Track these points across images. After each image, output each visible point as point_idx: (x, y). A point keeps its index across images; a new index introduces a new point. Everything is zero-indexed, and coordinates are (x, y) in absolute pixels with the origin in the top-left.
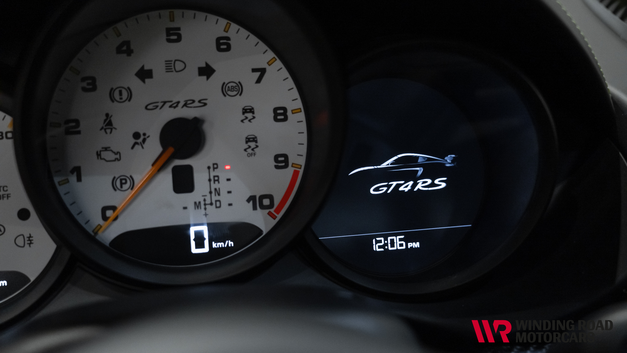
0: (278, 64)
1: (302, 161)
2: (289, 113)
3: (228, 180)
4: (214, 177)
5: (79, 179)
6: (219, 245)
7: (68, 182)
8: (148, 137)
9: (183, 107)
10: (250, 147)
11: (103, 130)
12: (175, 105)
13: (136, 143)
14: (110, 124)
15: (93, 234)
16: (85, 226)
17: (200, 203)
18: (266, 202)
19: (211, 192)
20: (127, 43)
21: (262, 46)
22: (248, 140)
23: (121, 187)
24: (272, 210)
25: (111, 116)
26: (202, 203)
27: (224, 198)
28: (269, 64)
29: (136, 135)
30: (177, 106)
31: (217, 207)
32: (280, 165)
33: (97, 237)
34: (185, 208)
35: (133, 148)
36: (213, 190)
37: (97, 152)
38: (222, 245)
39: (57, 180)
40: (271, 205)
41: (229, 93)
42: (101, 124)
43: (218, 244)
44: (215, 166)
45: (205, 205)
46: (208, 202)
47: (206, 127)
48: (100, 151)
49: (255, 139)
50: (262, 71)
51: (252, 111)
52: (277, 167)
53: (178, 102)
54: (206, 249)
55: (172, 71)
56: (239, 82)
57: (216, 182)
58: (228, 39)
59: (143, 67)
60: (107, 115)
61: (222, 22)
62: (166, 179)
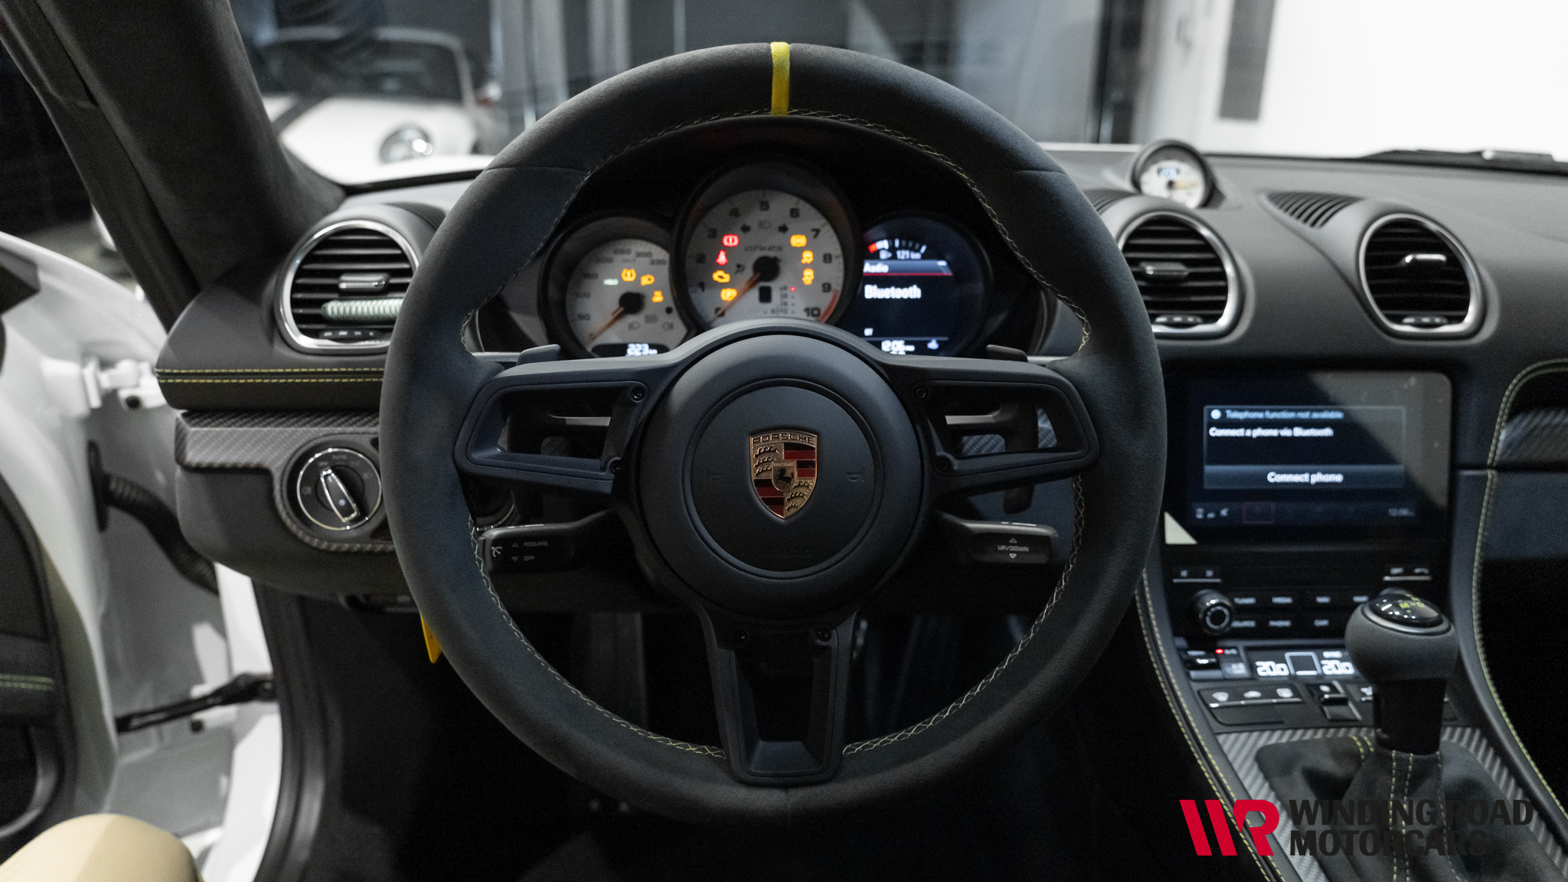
0: (828, 227)
1: (839, 288)
2: (836, 258)
3: (793, 297)
4: (784, 294)
5: (703, 289)
7: (697, 292)
8: (746, 267)
9: (767, 250)
12: (762, 249)
13: (738, 271)
17: (774, 310)
18: (816, 312)
19: (781, 304)
20: (737, 210)
21: (819, 215)
24: (819, 318)
26: (776, 310)
27: (790, 308)
28: (823, 226)
29: (739, 266)
30: (764, 249)
31: (785, 313)
32: (826, 289)
34: (765, 312)
35: (736, 274)
36: (783, 303)
39: (690, 290)
40: (818, 315)
44: (785, 288)
45: (778, 311)
46: (780, 309)
47: (782, 266)
50: (817, 231)
52: (822, 292)
53: (765, 247)
55: (763, 228)
57: (785, 298)
58: (798, 210)
59: (745, 225)
61: (795, 199)
62: (755, 294)
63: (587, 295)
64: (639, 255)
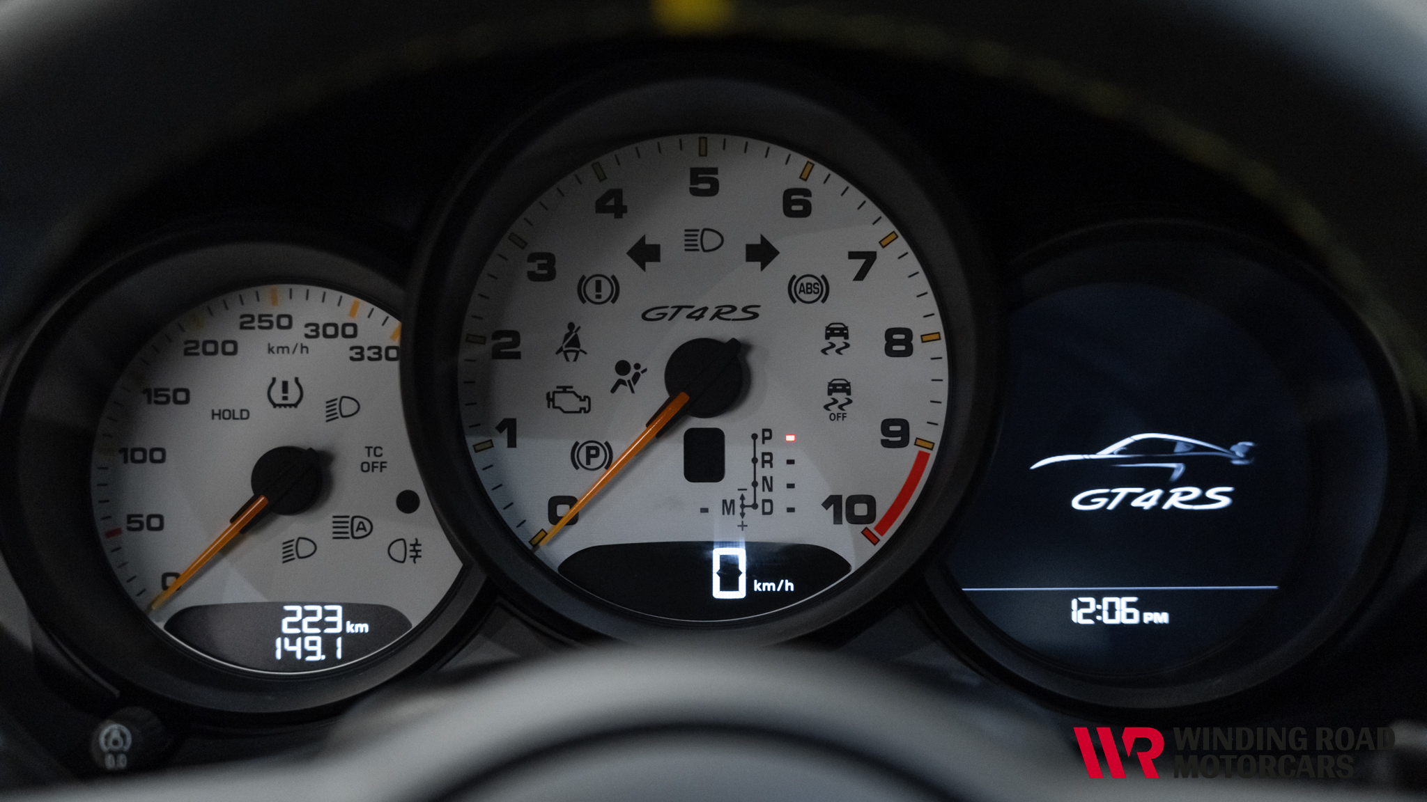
0: (901, 244)
1: (935, 436)
2: (916, 341)
3: (791, 462)
4: (764, 454)
5: (512, 443)
6: (766, 587)
7: (492, 446)
8: (645, 371)
9: (712, 319)
10: (835, 401)
11: (562, 353)
12: (698, 315)
13: (620, 382)
14: (575, 342)
15: (530, 547)
16: (517, 532)
17: (733, 502)
18: (861, 509)
19: (755, 484)
20: (617, 194)
21: (872, 210)
22: (833, 388)
23: (588, 462)
24: (871, 527)
25: (579, 328)
26: (738, 503)
27: (780, 496)
28: (884, 244)
29: (622, 367)
30: (701, 316)
31: (764, 513)
32: (891, 439)
33: (537, 553)
34: (704, 510)
35: (613, 390)
36: (760, 480)
37: (548, 394)
38: (771, 587)
39: (471, 441)
40: (870, 518)
41: (803, 296)
42: (559, 343)
43: (764, 585)
44: (767, 434)
45: (743, 506)
46: (749, 501)
47: (753, 359)
48: (554, 392)
49: (846, 388)
50: (869, 258)
51: (843, 332)
52: (886, 444)
53: (705, 309)
54: (741, 593)
55: (698, 250)
56: (823, 277)
57: (767, 465)
58: (807, 193)
59: (643, 239)
60: (571, 326)
61: (800, 161)
62: (672, 452)
63: (157, 456)
64: (316, 330)
